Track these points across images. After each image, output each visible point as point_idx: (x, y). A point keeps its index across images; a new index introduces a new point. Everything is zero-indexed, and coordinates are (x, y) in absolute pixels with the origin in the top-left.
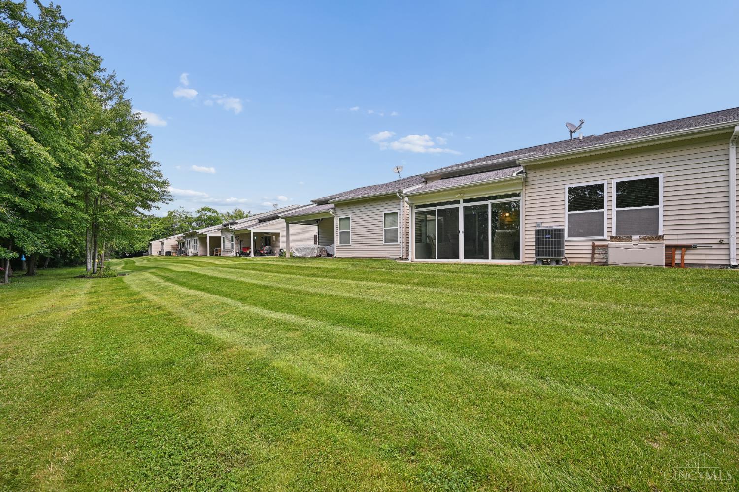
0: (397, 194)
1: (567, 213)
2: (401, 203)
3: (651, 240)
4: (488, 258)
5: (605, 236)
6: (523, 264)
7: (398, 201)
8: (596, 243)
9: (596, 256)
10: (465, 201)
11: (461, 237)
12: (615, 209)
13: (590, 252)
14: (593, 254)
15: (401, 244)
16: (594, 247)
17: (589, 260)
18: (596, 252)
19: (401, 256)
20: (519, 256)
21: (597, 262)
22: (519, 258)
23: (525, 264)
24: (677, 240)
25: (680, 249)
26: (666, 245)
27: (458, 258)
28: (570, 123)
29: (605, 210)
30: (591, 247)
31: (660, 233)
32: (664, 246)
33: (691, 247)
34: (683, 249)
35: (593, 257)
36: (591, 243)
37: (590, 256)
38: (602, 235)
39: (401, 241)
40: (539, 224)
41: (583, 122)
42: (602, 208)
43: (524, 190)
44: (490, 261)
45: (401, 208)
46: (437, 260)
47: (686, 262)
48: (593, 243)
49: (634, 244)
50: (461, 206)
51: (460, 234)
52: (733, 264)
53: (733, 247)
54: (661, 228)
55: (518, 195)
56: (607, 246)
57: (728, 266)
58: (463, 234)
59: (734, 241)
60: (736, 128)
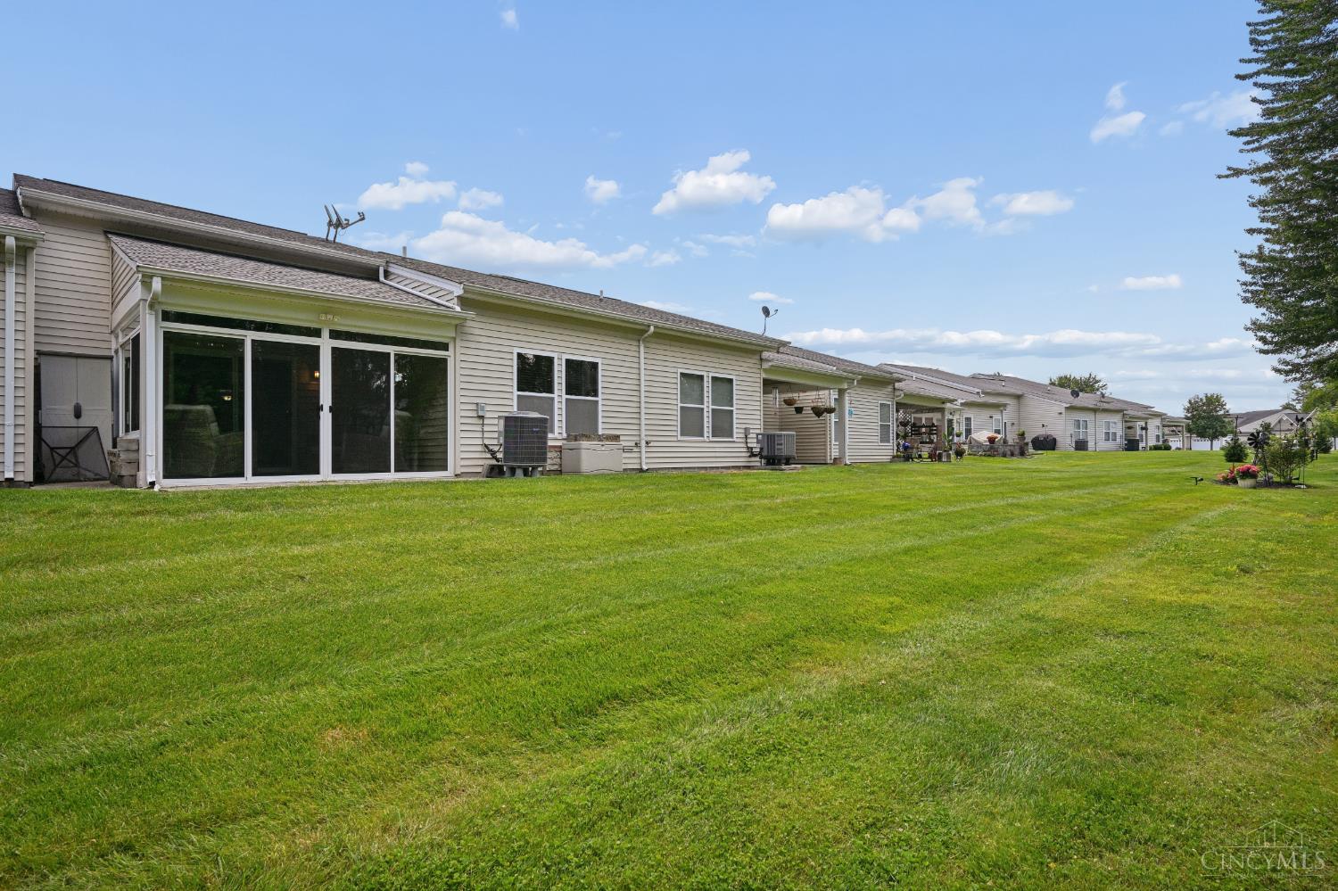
0: (10, 242)
1: (516, 393)
2: (12, 278)
4: (388, 470)
5: (556, 435)
6: (456, 480)
8: (549, 443)
10: (335, 335)
11: (328, 420)
12: (565, 397)
15: (10, 431)
19: (10, 475)
20: (446, 460)
21: (549, 471)
22: (445, 468)
23: (458, 479)
27: (317, 472)
29: (555, 395)
31: (600, 432)
32: (622, 448)
38: (554, 431)
39: (10, 421)
41: (363, 219)
42: (553, 392)
43: (458, 340)
44: (392, 476)
45: (11, 297)
46: (249, 480)
49: (590, 445)
50: (326, 345)
51: (321, 413)
52: (645, 467)
53: (644, 450)
54: (600, 426)
55: (445, 347)
56: (561, 447)
57: (641, 470)
58: (330, 414)
59: (643, 444)
60: (652, 328)
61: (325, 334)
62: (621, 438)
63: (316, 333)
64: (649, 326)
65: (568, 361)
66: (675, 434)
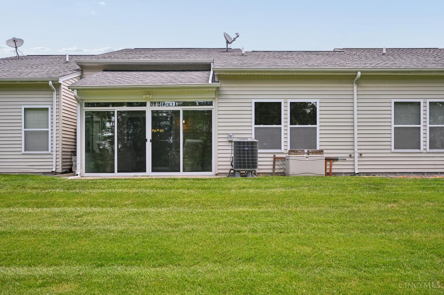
0: (50, 83)
1: (254, 126)
2: (55, 96)
3: (316, 154)
4: (179, 171)
5: (283, 150)
6: (216, 177)
7: (50, 93)
8: (277, 156)
9: (276, 167)
10: (153, 104)
11: (149, 146)
12: (289, 126)
13: (272, 163)
14: (274, 165)
15: (54, 153)
16: (275, 159)
17: (271, 171)
18: (276, 164)
19: (54, 170)
20: (212, 166)
21: (277, 173)
22: (210, 170)
23: (217, 177)
24: (327, 154)
25: (329, 161)
26: (325, 158)
27: (144, 171)
28: (226, 34)
29: (282, 126)
30: (272, 159)
31: (318, 148)
32: (324, 159)
33: (335, 159)
34: (331, 161)
35: (274, 168)
36: (272, 156)
37: (272, 167)
38: (280, 148)
39: (54, 149)
40: (231, 135)
41: (238, 36)
42: (280, 124)
43: (216, 99)
44: (181, 174)
45: (55, 103)
46: (116, 175)
47: (333, 171)
48: (274, 155)
49: (306, 157)
50: (148, 110)
51: (147, 143)
52: (357, 172)
53: (356, 159)
54: (318, 144)
55: (211, 104)
56: (285, 158)
57: (354, 174)
58: (151, 143)
59: (356, 155)
60: (359, 74)
61: (148, 104)
62: (325, 151)
63: (144, 104)
64: (357, 72)
65: (291, 104)
66: (389, 147)
